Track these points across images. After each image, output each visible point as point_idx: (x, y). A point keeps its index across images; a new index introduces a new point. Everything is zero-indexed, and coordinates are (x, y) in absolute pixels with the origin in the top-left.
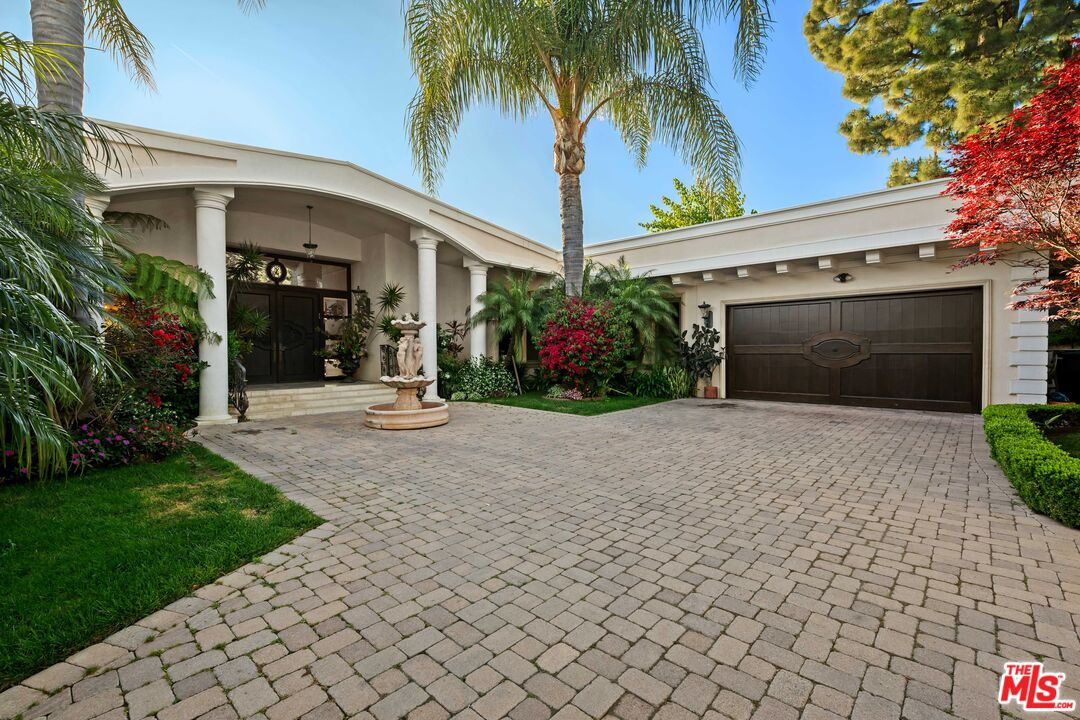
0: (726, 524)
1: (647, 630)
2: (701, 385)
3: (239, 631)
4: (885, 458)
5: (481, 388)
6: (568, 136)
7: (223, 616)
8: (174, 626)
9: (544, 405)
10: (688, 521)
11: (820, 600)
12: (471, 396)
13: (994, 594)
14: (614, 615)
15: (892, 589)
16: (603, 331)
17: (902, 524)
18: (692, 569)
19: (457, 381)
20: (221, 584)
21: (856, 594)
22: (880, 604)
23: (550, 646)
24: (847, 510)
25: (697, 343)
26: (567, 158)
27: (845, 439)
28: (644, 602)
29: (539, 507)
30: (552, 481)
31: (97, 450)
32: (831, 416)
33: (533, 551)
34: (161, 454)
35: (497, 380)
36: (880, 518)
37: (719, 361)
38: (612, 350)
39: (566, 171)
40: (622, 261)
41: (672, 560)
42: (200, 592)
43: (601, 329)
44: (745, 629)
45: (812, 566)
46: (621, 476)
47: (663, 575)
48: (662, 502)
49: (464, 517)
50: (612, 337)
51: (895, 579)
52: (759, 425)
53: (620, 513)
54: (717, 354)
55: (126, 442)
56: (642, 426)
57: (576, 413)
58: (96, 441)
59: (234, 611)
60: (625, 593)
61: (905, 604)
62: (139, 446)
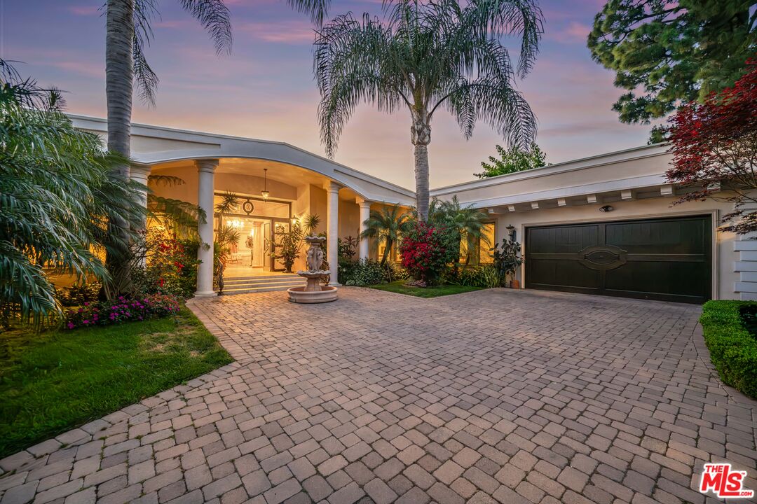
0: (487, 378)
1: (399, 451)
2: (508, 279)
3: (154, 428)
4: (623, 336)
5: (365, 278)
6: (420, 121)
7: (150, 417)
8: (121, 421)
9: (401, 290)
10: (462, 374)
11: (530, 440)
12: (358, 283)
13: (668, 447)
14: (382, 438)
15: (588, 436)
16: (439, 243)
17: (615, 387)
18: (449, 410)
19: (350, 273)
20: (158, 397)
21: (559, 438)
22: (574, 448)
23: (331, 456)
24: (578, 373)
25: (505, 252)
26: (419, 135)
27: (599, 320)
28: (406, 431)
29: (368, 358)
30: (384, 341)
31: (125, 311)
32: (595, 303)
33: (351, 389)
34: (163, 314)
35: (375, 273)
36: (601, 381)
37: (520, 264)
38: (445, 256)
39: (418, 143)
40: (455, 199)
41: (438, 402)
42: (144, 402)
43: (438, 243)
44: (468, 457)
45: (535, 414)
46: (430, 340)
47: (427, 412)
48: (449, 360)
49: (318, 363)
50: (445, 247)
51: (594, 429)
52: (540, 308)
53: (419, 366)
54: (519, 259)
55: (142, 307)
56: (459, 306)
57: (419, 296)
58: (125, 306)
59: (157, 415)
60: (397, 423)
61: (593, 449)
62: (149, 309)
